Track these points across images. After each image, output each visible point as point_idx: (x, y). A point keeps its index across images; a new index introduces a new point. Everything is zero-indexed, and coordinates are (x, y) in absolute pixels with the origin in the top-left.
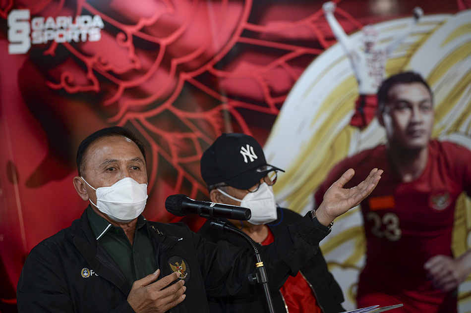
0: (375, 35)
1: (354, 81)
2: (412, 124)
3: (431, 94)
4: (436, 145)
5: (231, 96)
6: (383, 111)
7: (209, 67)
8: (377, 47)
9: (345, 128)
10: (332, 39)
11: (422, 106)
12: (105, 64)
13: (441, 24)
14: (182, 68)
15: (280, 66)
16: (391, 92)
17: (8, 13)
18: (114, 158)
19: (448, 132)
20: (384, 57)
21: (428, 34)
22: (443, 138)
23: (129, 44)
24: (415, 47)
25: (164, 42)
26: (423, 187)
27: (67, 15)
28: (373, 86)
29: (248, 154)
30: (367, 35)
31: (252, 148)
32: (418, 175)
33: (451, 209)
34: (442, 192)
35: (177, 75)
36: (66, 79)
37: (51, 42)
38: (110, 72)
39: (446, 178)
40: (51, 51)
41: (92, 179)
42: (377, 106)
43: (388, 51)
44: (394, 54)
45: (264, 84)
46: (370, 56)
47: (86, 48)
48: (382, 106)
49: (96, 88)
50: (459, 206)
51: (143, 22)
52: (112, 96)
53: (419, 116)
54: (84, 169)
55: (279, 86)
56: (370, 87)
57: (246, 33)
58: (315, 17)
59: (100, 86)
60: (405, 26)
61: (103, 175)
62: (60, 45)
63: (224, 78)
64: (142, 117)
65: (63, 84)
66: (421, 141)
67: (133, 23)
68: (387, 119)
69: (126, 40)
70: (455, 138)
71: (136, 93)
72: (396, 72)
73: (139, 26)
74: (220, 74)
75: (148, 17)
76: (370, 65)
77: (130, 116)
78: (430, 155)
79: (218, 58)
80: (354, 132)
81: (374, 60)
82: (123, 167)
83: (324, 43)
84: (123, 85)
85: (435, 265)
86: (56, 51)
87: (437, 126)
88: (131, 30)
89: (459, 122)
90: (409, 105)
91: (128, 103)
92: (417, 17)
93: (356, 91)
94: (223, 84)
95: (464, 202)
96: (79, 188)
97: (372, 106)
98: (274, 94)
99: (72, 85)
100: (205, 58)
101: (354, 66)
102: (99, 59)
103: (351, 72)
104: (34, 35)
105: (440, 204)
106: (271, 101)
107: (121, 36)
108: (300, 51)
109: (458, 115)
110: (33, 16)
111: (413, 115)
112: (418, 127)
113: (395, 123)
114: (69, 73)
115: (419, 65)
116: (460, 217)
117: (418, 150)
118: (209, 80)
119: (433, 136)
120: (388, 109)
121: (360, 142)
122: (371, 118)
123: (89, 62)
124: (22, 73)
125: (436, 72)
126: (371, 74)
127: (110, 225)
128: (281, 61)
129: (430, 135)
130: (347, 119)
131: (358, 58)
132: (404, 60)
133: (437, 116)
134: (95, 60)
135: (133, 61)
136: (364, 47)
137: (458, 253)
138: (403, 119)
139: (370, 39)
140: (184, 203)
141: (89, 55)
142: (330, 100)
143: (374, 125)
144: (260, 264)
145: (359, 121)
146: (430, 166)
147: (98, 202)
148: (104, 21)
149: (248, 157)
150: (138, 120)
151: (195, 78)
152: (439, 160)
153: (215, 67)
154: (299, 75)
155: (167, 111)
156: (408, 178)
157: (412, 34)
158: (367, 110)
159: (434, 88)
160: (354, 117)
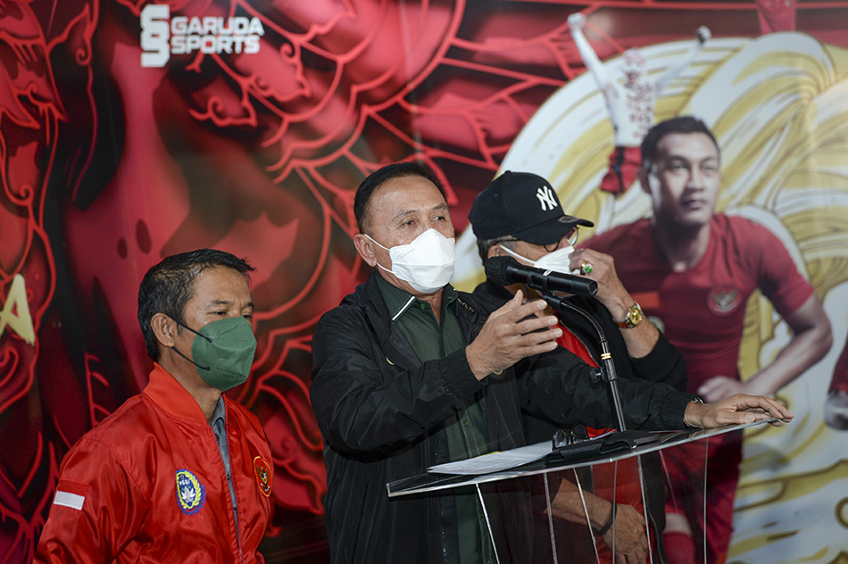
0: (641, 62)
1: (609, 127)
2: (688, 191)
3: (718, 150)
4: (722, 221)
5: (428, 142)
6: (649, 171)
7: (399, 98)
8: (642, 81)
9: (593, 193)
10: (579, 66)
11: (704, 165)
12: (264, 88)
13: (736, 50)
14: (364, 98)
15: (501, 101)
16: (660, 145)
17: (142, 8)
18: (410, 209)
19: (740, 204)
20: (652, 94)
21: (718, 64)
22: (731, 213)
23: (296, 60)
24: (698, 82)
25: (342, 60)
26: (701, 281)
27: (217, 16)
28: (636, 135)
29: (547, 199)
30: (629, 62)
31: (550, 191)
32: (694, 263)
33: (740, 312)
34: (728, 288)
35: (358, 108)
36: (215, 106)
37: (196, 52)
38: (271, 99)
39: (734, 267)
40: (196, 65)
41: (383, 239)
42: (640, 165)
43: (659, 86)
44: (667, 91)
45: (477, 127)
46: (633, 94)
47: (240, 63)
48: (647, 164)
49: (252, 121)
50: (750, 309)
51: (315, 30)
52: (275, 134)
53: (699, 180)
54: (370, 224)
55: (500, 131)
56: (632, 136)
57: (453, 52)
58: (555, 34)
59: (258, 119)
60: (684, 51)
61: (398, 233)
62: (208, 56)
63: (420, 115)
64: (311, 165)
65: (210, 114)
66: (700, 215)
67: (302, 31)
68: (654, 183)
69: (292, 55)
70: (748, 212)
71: (304, 130)
72: (669, 116)
73: (309, 36)
74: (414, 109)
75: (322, 24)
76: (633, 104)
77: (296, 163)
78: (713, 234)
79: (411, 86)
80: (606, 199)
81: (637, 99)
82: (424, 219)
83: (567, 71)
84: (288, 118)
85: (713, 390)
86: (201, 66)
87: (724, 195)
88: (299, 40)
89: (756, 191)
90: (687, 165)
91: (293, 145)
92: (702, 40)
93: (612, 141)
94: (417, 123)
95: (757, 301)
96: (363, 249)
97: (634, 164)
98: (491, 141)
99: (221, 115)
100: (394, 86)
101: (608, 106)
102: (257, 81)
103: (605, 114)
105: (725, 305)
106: (487, 152)
107: (286, 48)
108: (533, 81)
109: (754, 180)
110: (173, 14)
111: (690, 179)
112: (697, 196)
113: (665, 189)
114: (218, 98)
115: (702, 107)
116: (752, 323)
117: (696, 227)
118: (399, 116)
119: (718, 210)
120: (655, 168)
121: (613, 215)
122: (632, 181)
123: (245, 83)
124: (158, 95)
125: (724, 120)
126: (633, 118)
127: (413, 298)
128: (504, 94)
129: (713, 208)
130: (597, 180)
131: (616, 95)
132: (682, 99)
133: (725, 181)
134: (251, 81)
135: (301, 86)
136: (626, 79)
137: (745, 375)
138: (677, 183)
139: (634, 67)
140: (509, 268)
141: (245, 74)
142: (574, 152)
143: (635, 189)
144: (606, 356)
145: (614, 184)
146: (712, 250)
147: (394, 267)
148: (265, 26)
149: (546, 203)
150: (305, 170)
151: (380, 113)
152: (725, 243)
153: (407, 98)
154: (530, 115)
155: (343, 159)
156: (680, 267)
157: (694, 64)
158: (626, 169)
159: (721, 141)
160: (607, 178)
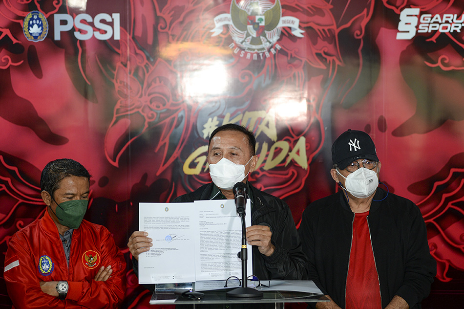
17: (402, 10)
27: (453, 13)
29: (354, 145)
31: (358, 142)
36: (443, 60)
40: (433, 39)
61: (213, 158)
62: (443, 34)
65: (439, 64)
86: (438, 39)
99: (447, 65)
104: (420, 27)
110: (421, 13)
114: (446, 56)
127: (220, 192)
149: (353, 147)
